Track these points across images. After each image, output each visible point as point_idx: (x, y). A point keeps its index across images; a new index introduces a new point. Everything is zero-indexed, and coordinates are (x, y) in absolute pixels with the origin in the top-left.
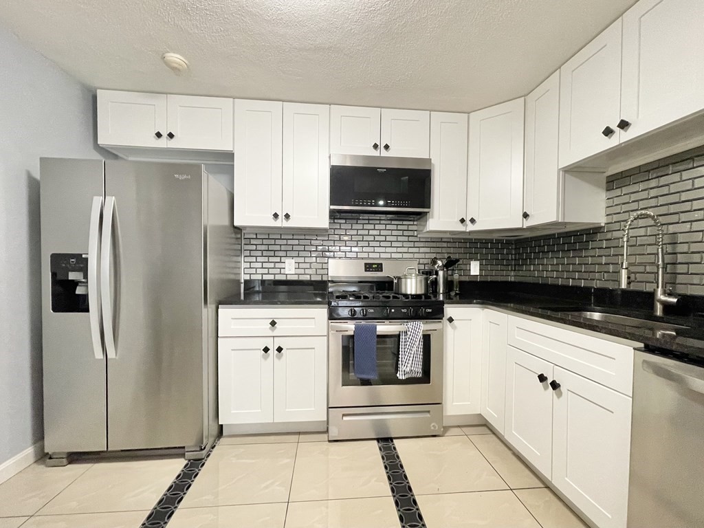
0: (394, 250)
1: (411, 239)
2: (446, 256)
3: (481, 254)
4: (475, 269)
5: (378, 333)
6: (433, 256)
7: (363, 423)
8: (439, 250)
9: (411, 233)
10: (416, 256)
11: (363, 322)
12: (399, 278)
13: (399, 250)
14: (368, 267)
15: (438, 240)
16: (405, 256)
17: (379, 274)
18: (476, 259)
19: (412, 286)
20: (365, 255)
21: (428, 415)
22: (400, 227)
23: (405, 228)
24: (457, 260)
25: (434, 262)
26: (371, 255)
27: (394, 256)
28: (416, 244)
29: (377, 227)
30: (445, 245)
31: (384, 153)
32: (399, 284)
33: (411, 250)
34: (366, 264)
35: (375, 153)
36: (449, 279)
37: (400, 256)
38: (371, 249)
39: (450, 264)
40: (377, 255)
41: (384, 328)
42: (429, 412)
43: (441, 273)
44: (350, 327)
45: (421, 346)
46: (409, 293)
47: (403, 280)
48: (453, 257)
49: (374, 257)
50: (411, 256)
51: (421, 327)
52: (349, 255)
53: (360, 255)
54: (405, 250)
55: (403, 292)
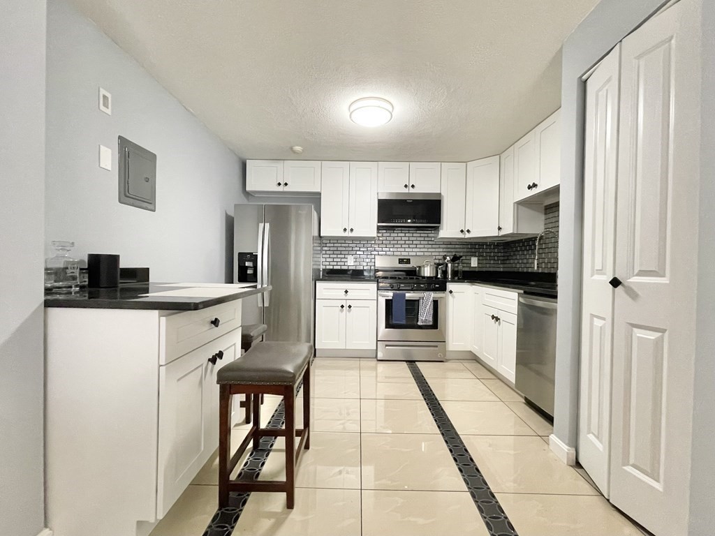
0: (418, 250)
1: (430, 242)
2: (454, 254)
3: (479, 252)
4: (474, 262)
5: (407, 298)
6: (445, 253)
7: (397, 352)
8: (449, 250)
9: (430, 239)
10: (433, 254)
11: (398, 292)
12: (420, 267)
13: (422, 250)
14: (401, 261)
15: (449, 243)
16: (426, 254)
17: (408, 266)
18: (475, 256)
19: (427, 272)
20: (399, 253)
21: (435, 349)
22: (422, 235)
23: (426, 235)
24: (461, 257)
25: (445, 258)
26: (403, 254)
27: (418, 254)
28: (434, 246)
29: (407, 235)
30: (453, 246)
31: (412, 191)
32: (420, 271)
33: (430, 250)
34: (399, 259)
35: (406, 191)
36: (456, 269)
37: (422, 254)
38: (403, 250)
39: (455, 259)
40: (407, 254)
41: (409, 295)
42: (437, 346)
43: (449, 265)
44: (390, 295)
45: (432, 306)
46: (426, 275)
47: (422, 268)
48: (458, 255)
49: (405, 255)
50: (430, 254)
51: (433, 295)
52: (388, 253)
53: (395, 253)
54: (426, 250)
55: (423, 275)
